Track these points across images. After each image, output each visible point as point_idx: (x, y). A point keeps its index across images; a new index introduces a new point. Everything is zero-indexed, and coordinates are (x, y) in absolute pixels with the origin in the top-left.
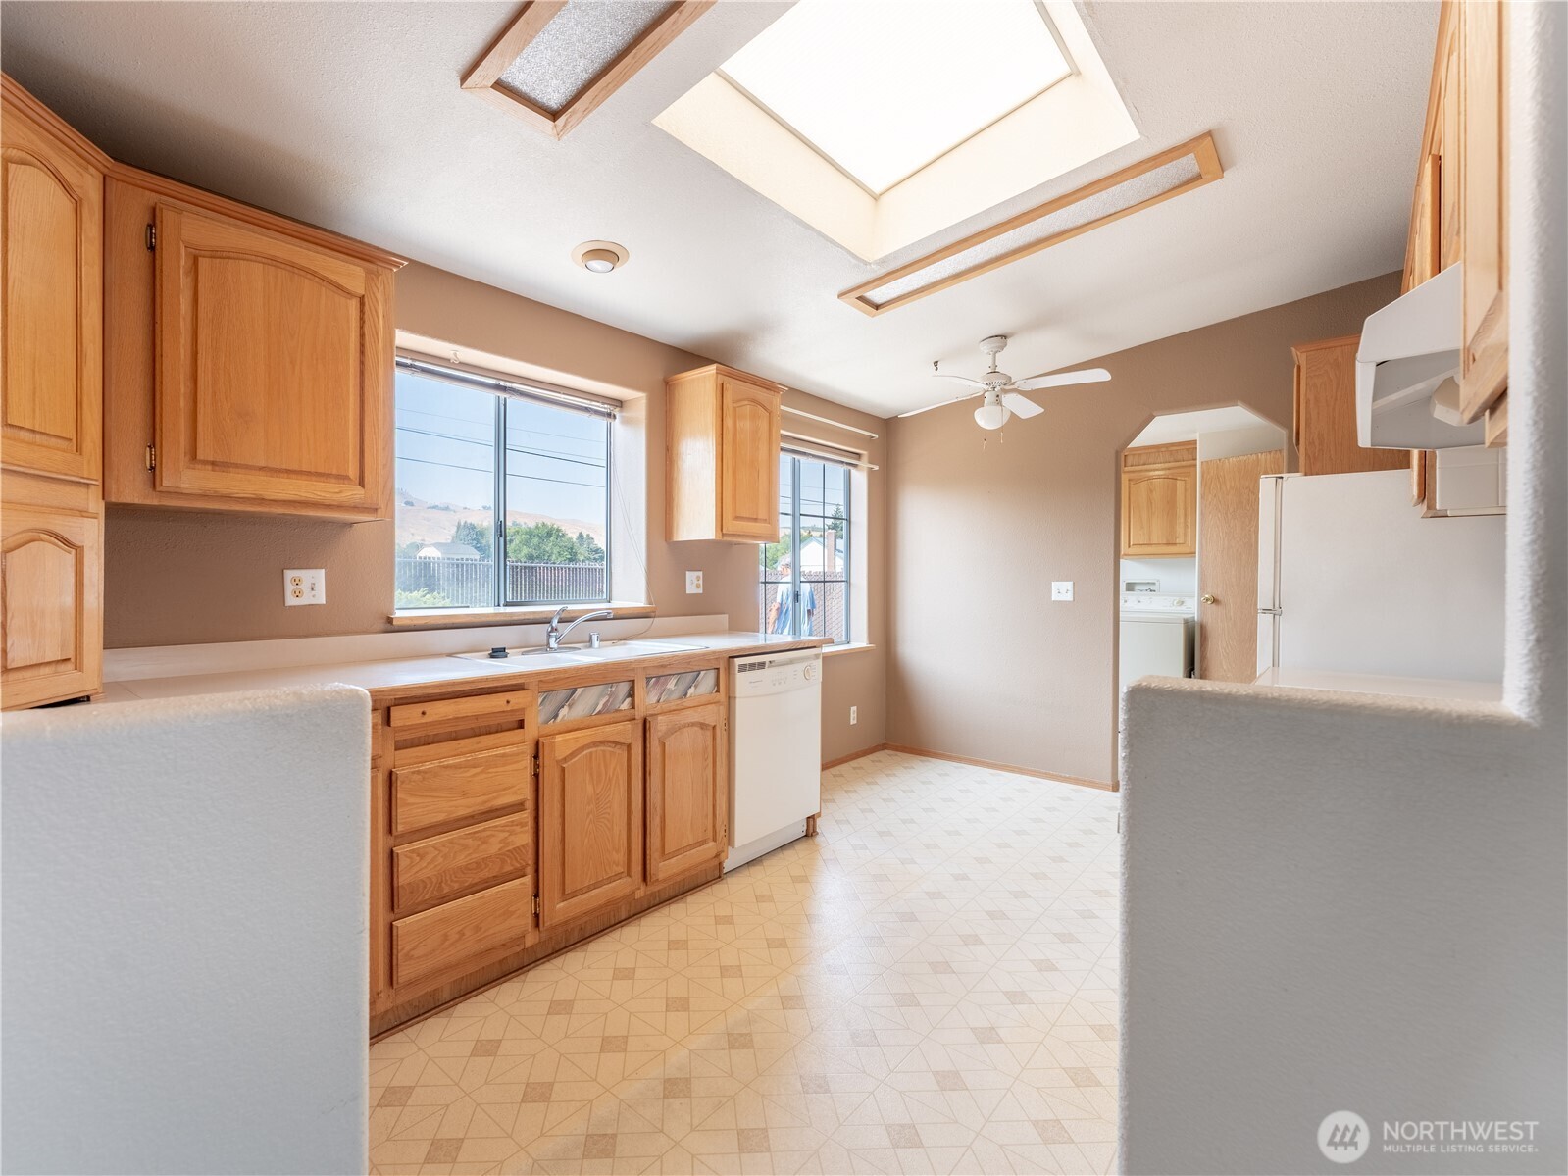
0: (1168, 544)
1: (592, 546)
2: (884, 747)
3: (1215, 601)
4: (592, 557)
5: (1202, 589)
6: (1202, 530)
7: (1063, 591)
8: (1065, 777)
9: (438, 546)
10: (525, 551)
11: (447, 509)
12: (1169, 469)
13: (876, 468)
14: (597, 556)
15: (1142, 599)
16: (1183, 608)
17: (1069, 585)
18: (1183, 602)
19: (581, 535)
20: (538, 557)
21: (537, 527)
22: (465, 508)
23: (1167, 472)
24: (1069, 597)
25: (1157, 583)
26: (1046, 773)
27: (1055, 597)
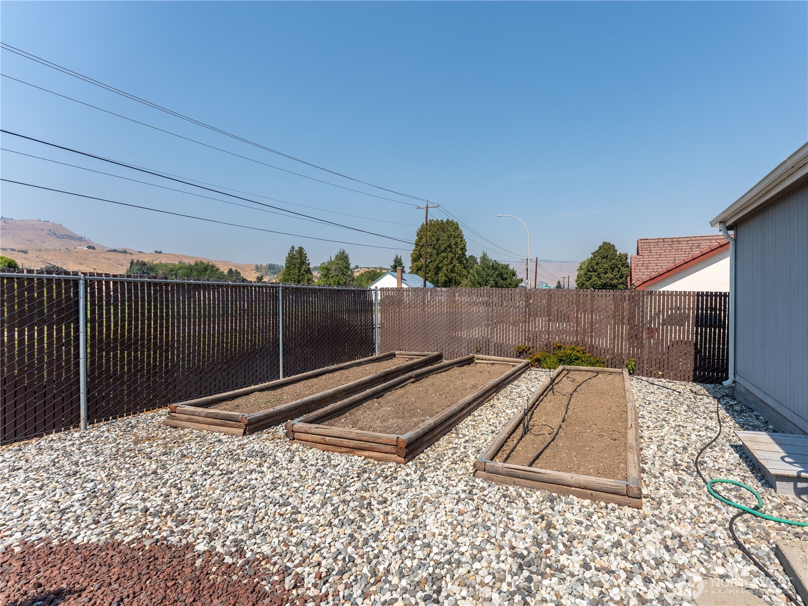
11: (125, 252)
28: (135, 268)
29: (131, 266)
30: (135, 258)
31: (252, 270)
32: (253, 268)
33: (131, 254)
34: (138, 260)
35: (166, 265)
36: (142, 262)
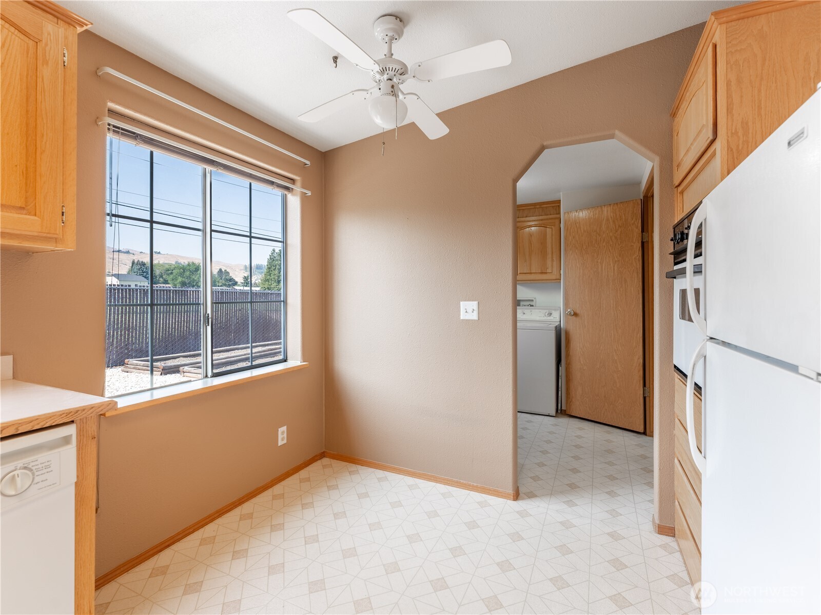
0: (542, 273)
1: (227, 277)
2: (322, 455)
3: (575, 314)
4: (227, 284)
5: (566, 304)
6: (565, 262)
7: (470, 310)
8: (473, 486)
9: (118, 276)
10: (180, 279)
11: (128, 252)
12: (542, 220)
13: (309, 193)
14: (230, 283)
15: (526, 311)
16: (551, 318)
17: (474, 305)
18: (551, 314)
19: (221, 270)
20: (189, 283)
21: (189, 265)
22: (142, 252)
23: (541, 222)
24: (474, 316)
25: (534, 300)
26: (457, 482)
27: (463, 316)
28: (136, 267)
29: (133, 266)
30: (136, 258)
31: (241, 270)
32: (242, 268)
33: (133, 254)
34: (138, 261)
35: (162, 265)
36: (142, 262)
